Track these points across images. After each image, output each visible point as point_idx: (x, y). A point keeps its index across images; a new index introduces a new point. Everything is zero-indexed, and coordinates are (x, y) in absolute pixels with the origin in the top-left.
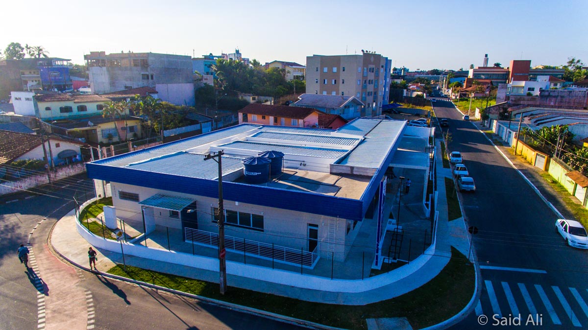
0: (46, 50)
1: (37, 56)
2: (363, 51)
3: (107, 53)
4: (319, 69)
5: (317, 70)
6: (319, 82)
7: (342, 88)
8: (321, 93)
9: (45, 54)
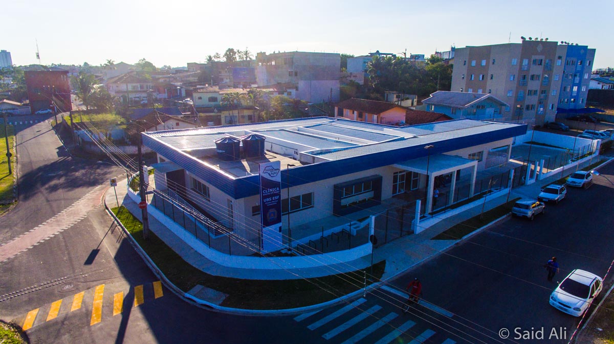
0: (252, 54)
1: (245, 59)
2: (522, 38)
3: (267, 54)
4: (467, 63)
5: (465, 64)
6: (465, 78)
7: (489, 84)
8: (467, 90)
9: (251, 57)
